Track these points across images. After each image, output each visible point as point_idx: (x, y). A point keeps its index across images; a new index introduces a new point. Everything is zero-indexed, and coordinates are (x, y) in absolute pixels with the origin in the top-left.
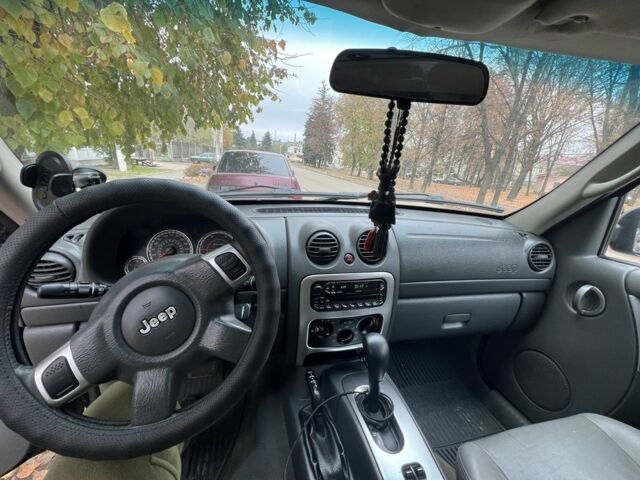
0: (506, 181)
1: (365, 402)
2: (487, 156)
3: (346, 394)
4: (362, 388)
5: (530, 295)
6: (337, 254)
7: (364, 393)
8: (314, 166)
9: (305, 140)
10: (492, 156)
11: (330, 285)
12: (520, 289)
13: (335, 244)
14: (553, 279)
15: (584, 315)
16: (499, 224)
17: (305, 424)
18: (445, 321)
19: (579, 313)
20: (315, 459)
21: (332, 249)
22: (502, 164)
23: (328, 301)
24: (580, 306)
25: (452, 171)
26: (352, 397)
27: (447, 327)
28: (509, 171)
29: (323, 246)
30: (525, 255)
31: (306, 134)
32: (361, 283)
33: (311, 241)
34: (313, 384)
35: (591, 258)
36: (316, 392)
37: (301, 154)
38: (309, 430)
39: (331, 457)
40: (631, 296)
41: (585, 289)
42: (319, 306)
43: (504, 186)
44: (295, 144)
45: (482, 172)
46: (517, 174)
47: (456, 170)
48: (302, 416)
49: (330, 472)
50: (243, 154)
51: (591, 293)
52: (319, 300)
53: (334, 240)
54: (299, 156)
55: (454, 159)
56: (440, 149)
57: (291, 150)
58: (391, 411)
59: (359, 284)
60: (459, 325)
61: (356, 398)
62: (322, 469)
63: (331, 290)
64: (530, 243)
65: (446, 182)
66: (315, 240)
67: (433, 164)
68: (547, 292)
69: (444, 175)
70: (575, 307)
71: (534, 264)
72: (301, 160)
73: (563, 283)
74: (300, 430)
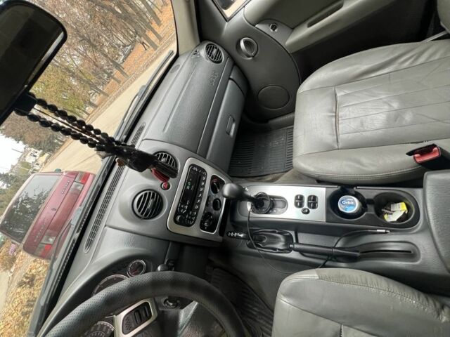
0: (145, 17)
1: (257, 208)
2: (119, 16)
3: (249, 217)
4: (249, 206)
5: (232, 74)
6: (158, 194)
7: (252, 206)
8: (61, 146)
9: (25, 143)
10: (119, 11)
11: (181, 208)
12: (227, 78)
13: (150, 193)
14: (229, 55)
15: (255, 55)
16: (181, 61)
17: (255, 246)
18: (228, 133)
19: (253, 57)
20: (275, 249)
21: (153, 197)
22: (130, 10)
23: (191, 213)
24: (250, 54)
25: (119, 46)
26: (252, 214)
27: (232, 134)
28: (138, 10)
29: (147, 204)
30: (209, 61)
31: (18, 140)
32: (187, 183)
33: (139, 214)
34: (237, 236)
35: (227, 27)
36: (242, 235)
37: (40, 152)
38: (260, 247)
39: (277, 240)
40: (257, 26)
41: (242, 44)
42: (192, 220)
43: (147, 20)
44: (25, 154)
45: (131, 27)
46: (143, 6)
47: (119, 42)
48: (250, 246)
49: (283, 243)
50: (11, 211)
51: (246, 43)
52: (188, 219)
53: (146, 194)
54: (42, 155)
55: (109, 38)
56: (95, 43)
57: (30, 159)
58: (266, 196)
59: (187, 185)
60: (234, 125)
61: (253, 211)
62: (281, 248)
63: (184, 209)
64: (203, 52)
65: (126, 56)
66: (139, 211)
67: (106, 56)
68: (235, 64)
69: (120, 53)
70: (249, 57)
71: (217, 60)
72: (47, 155)
73: (234, 53)
74: (257, 251)
